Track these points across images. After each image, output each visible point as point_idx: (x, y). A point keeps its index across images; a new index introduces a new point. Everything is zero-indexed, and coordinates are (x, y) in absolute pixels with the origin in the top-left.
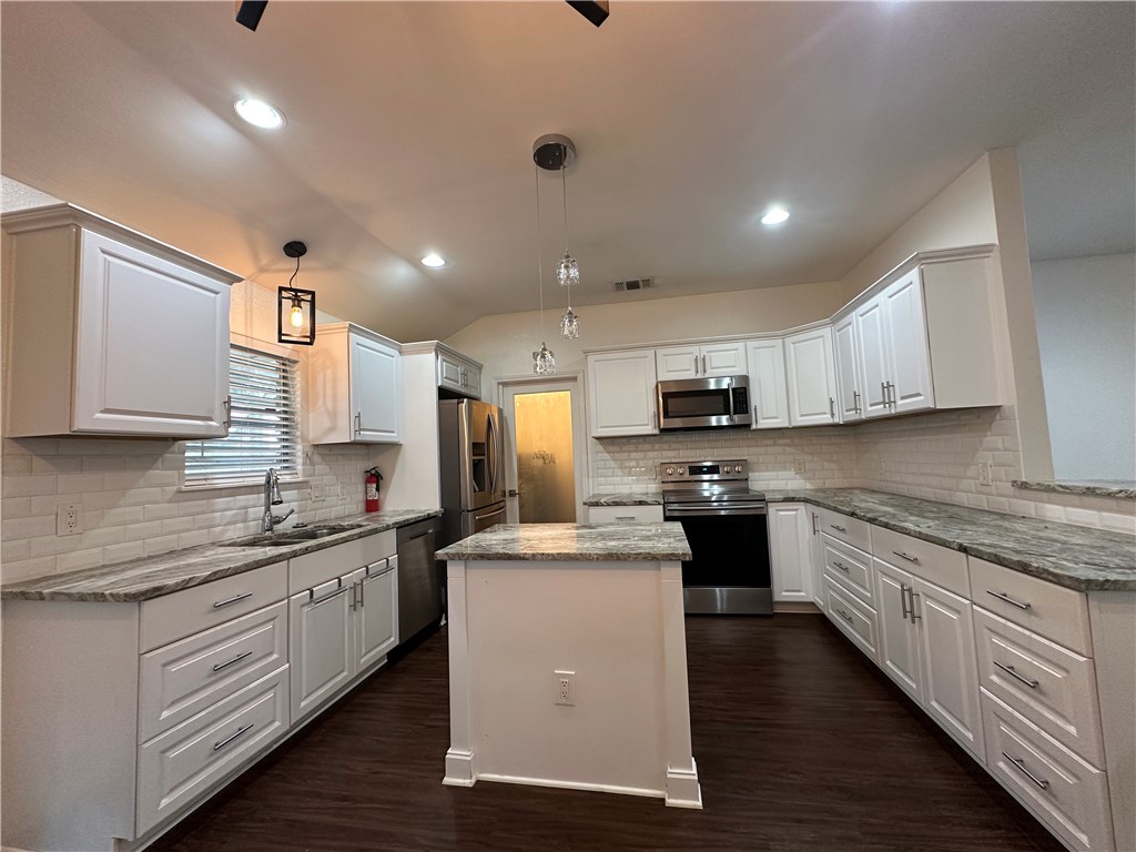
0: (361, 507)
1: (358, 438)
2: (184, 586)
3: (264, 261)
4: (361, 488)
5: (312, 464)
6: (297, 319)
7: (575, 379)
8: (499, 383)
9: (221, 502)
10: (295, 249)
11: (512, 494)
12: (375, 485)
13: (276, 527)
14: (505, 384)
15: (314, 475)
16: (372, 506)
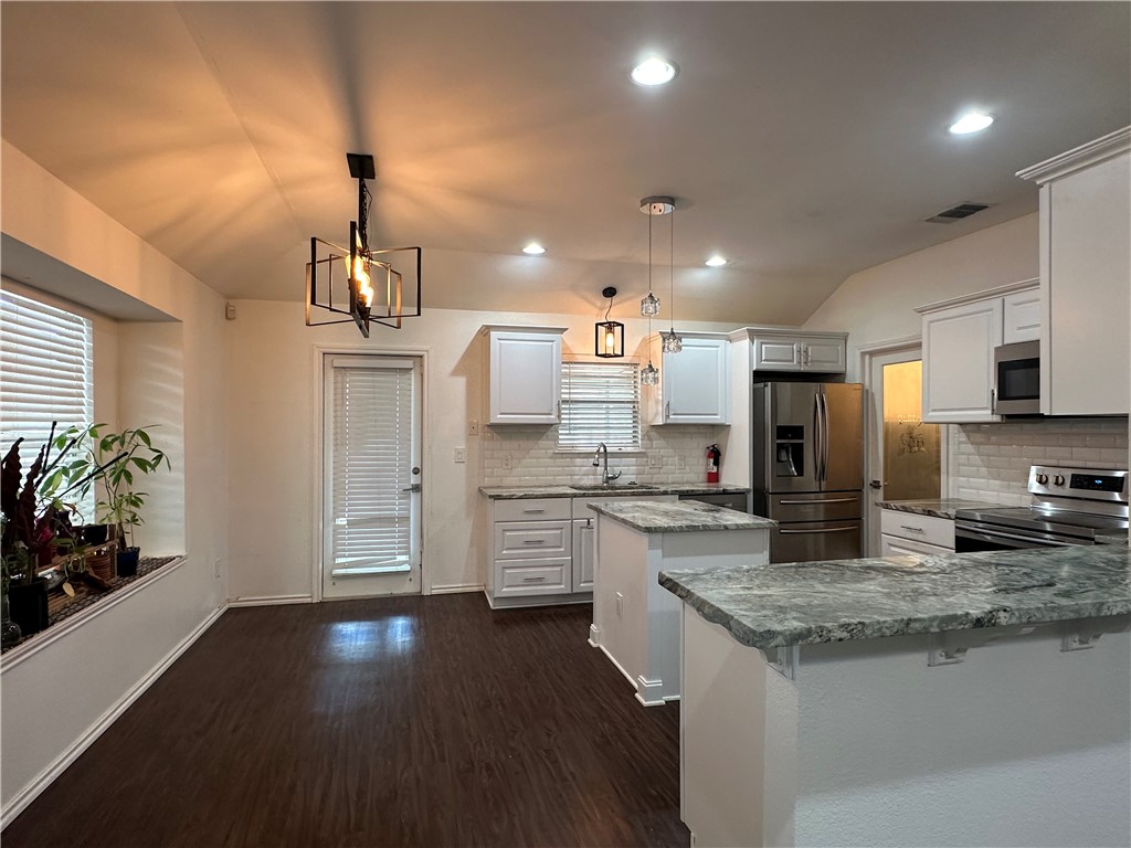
0: (703, 477)
1: (669, 421)
2: (510, 498)
3: (599, 304)
4: (702, 461)
5: (650, 439)
6: (610, 342)
7: (919, 345)
8: (863, 354)
9: (578, 461)
10: (610, 292)
11: (876, 485)
12: (712, 460)
13: (610, 482)
14: (872, 354)
15: (652, 448)
16: (714, 478)
